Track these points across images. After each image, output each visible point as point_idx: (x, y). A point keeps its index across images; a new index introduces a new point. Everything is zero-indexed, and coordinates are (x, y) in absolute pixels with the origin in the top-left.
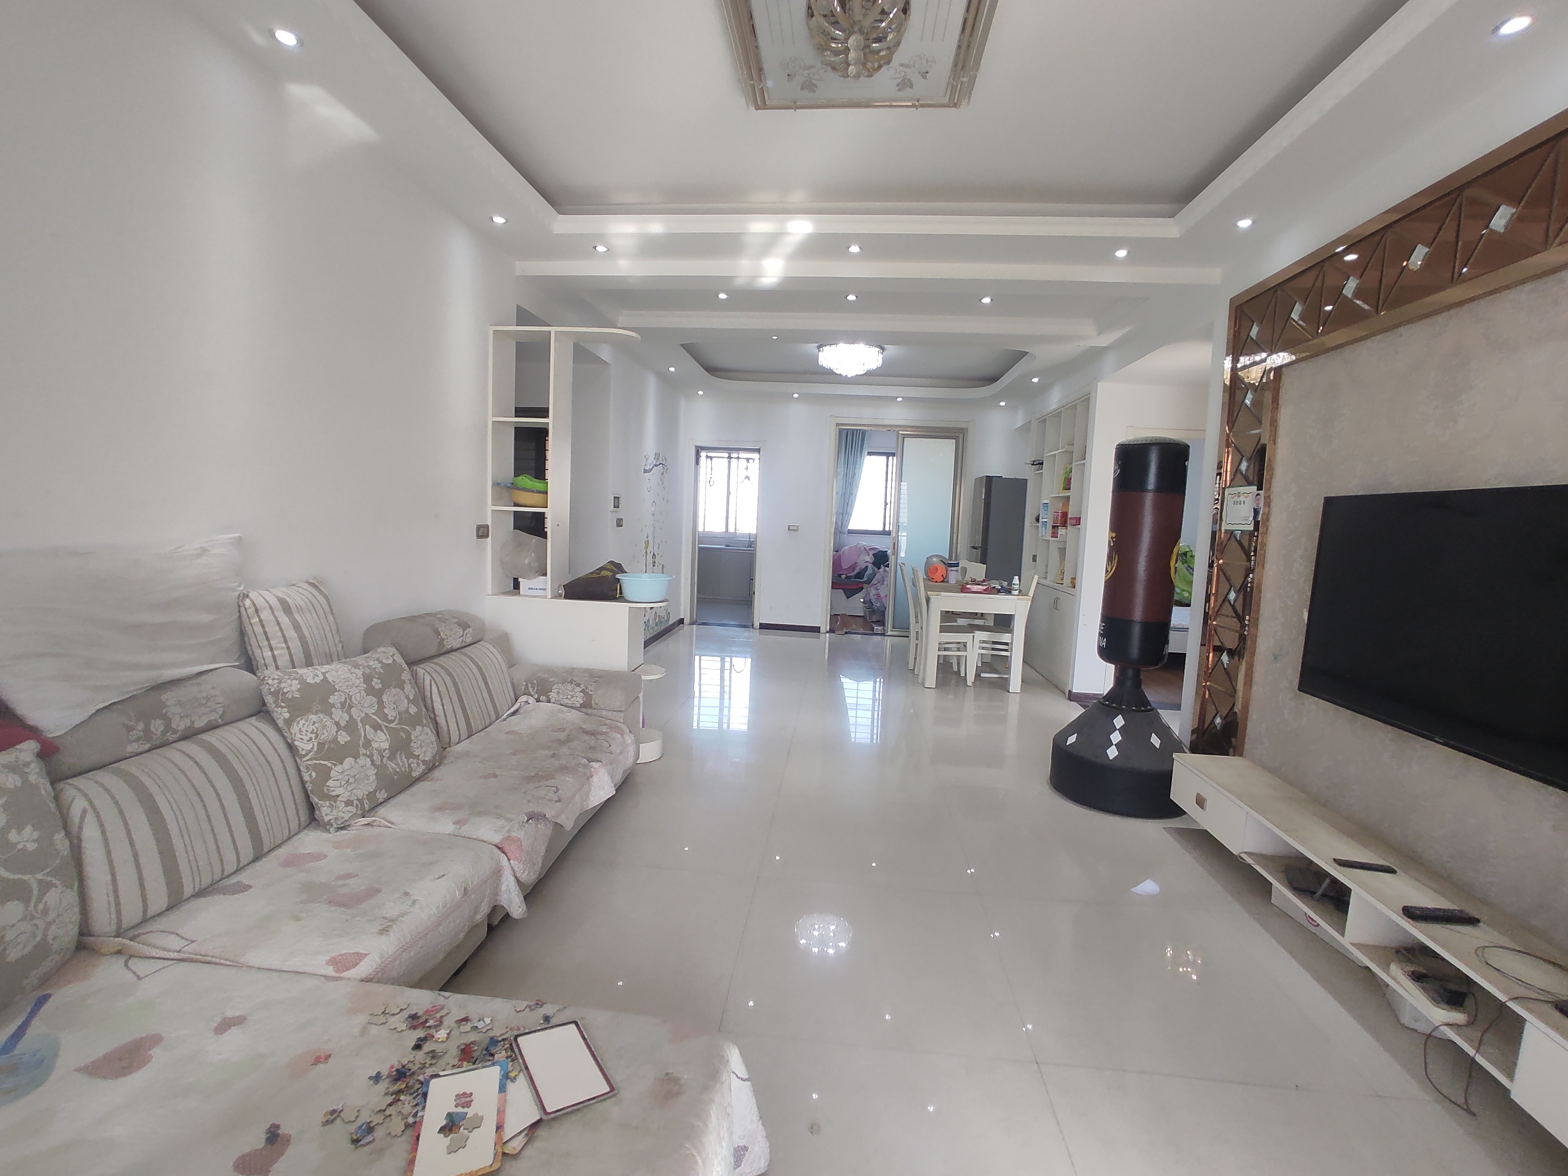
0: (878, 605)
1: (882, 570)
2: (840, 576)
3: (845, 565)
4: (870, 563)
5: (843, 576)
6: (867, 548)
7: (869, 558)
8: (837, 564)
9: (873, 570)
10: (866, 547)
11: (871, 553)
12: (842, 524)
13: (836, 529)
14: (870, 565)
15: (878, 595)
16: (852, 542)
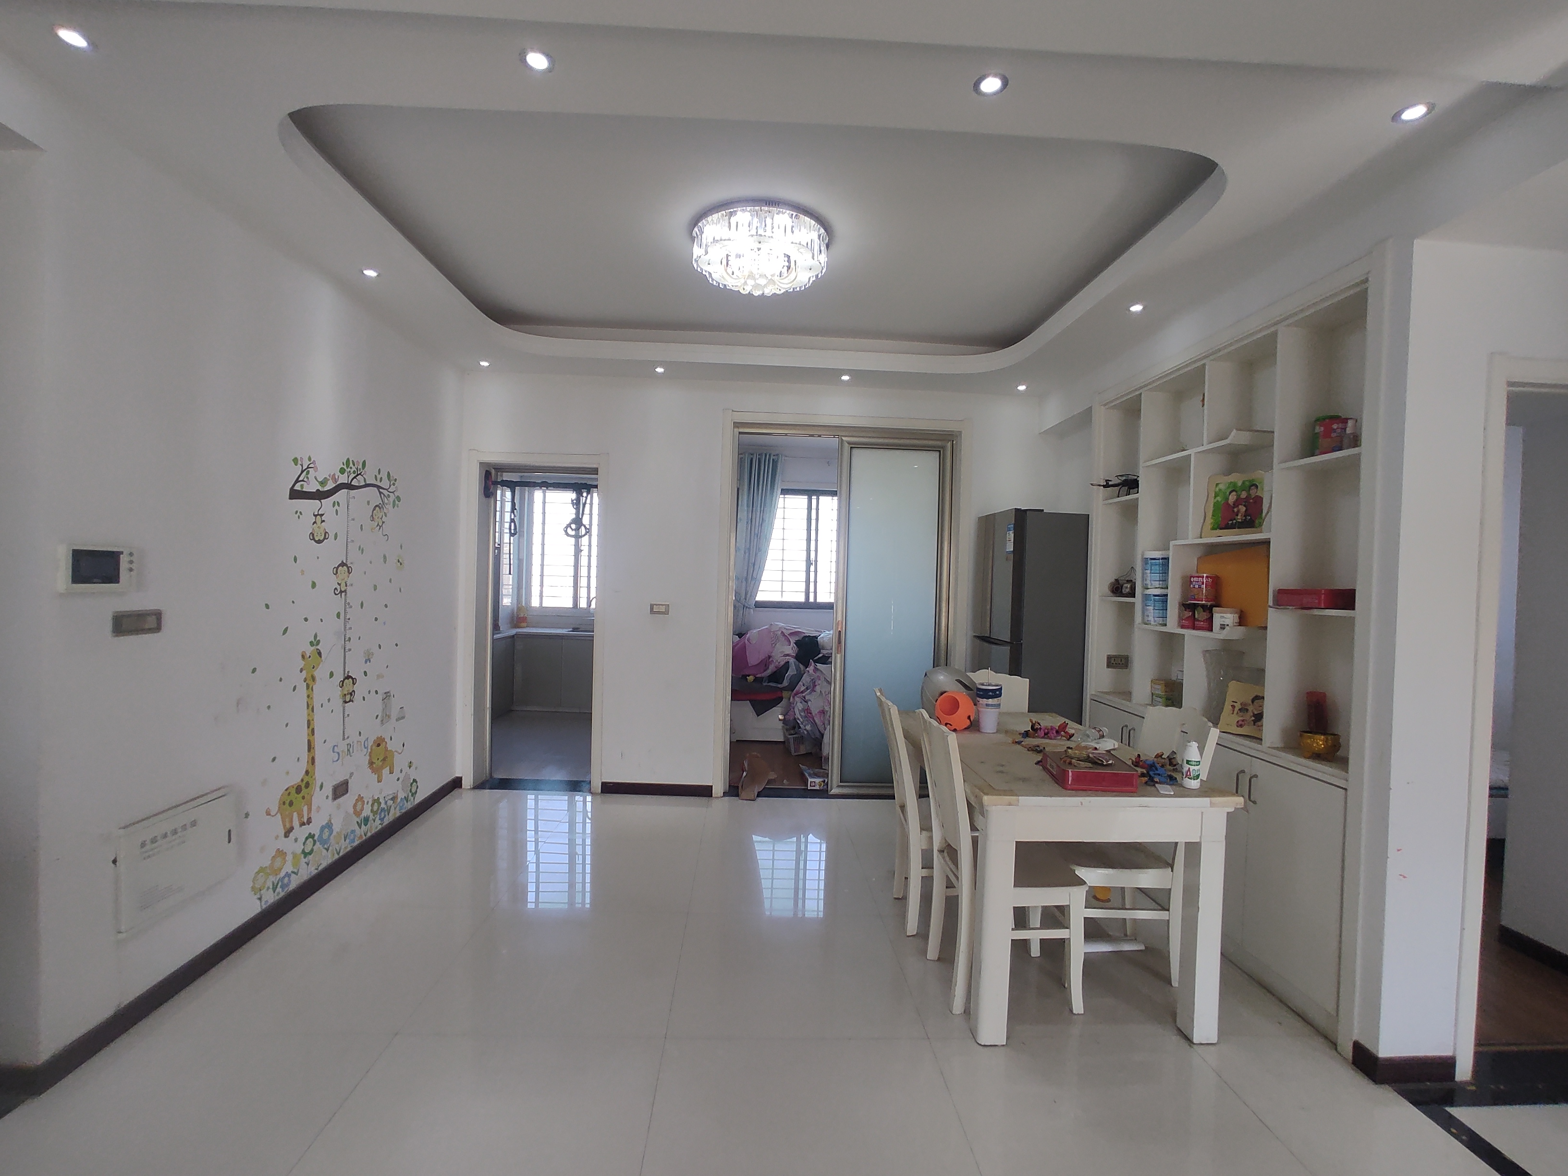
0: (808, 727)
1: (811, 669)
2: (745, 677)
3: (753, 659)
4: (792, 657)
5: (751, 678)
6: (787, 633)
7: (790, 649)
8: (739, 657)
9: (798, 669)
10: (784, 631)
11: (792, 641)
12: (746, 594)
13: (738, 600)
14: (792, 661)
15: (808, 711)
16: (761, 623)
